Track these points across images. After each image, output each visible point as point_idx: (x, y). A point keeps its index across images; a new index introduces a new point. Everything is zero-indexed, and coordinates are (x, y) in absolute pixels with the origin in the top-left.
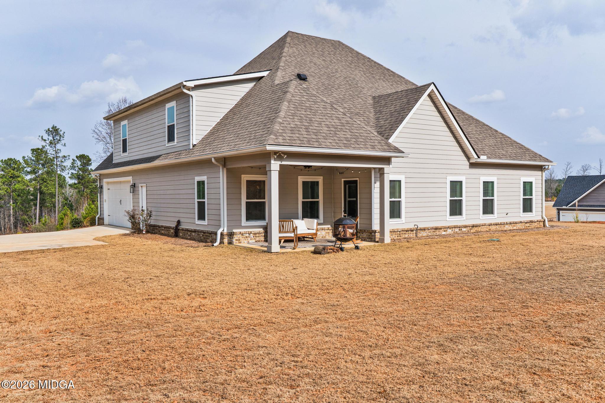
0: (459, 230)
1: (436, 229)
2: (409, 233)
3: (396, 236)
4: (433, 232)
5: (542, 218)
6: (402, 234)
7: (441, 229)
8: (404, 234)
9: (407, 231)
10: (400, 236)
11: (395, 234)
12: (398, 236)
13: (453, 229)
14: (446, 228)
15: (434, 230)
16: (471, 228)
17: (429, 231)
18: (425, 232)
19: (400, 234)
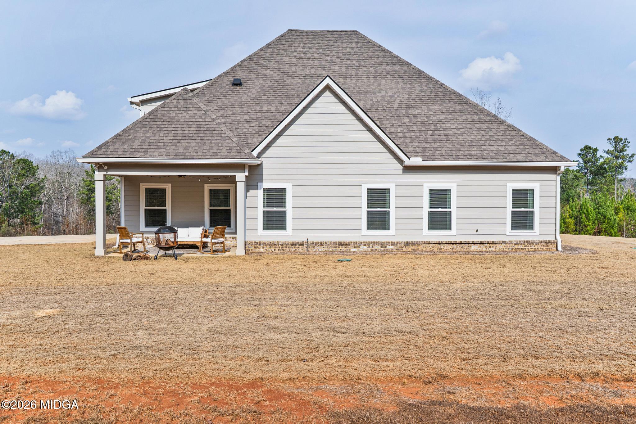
0: (382, 247)
1: (341, 244)
2: (297, 246)
3: (277, 249)
4: (336, 247)
5: (556, 239)
6: (286, 247)
7: (349, 244)
8: (289, 247)
9: (293, 245)
10: (283, 250)
11: (275, 247)
12: (279, 250)
13: (371, 246)
14: (357, 244)
15: (337, 246)
16: (403, 245)
17: (329, 246)
18: (322, 247)
19: (282, 248)
